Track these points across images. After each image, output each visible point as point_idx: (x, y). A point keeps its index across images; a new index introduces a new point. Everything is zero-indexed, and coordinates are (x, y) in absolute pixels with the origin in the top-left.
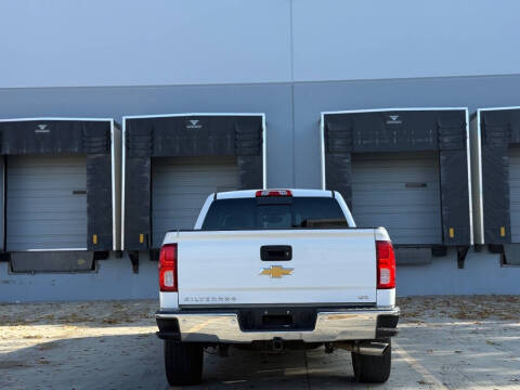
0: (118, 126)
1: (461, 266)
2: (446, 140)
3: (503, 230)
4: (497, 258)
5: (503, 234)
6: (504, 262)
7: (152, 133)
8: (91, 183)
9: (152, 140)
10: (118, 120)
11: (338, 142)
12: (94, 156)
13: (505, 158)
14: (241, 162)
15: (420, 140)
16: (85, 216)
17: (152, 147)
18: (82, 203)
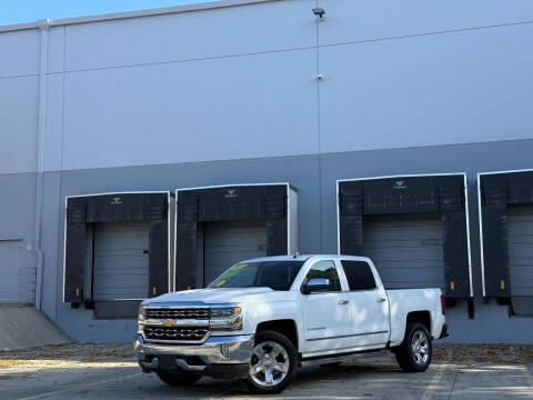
0: (173, 195)
1: (471, 316)
2: (446, 202)
3: (502, 283)
4: (505, 309)
5: (503, 287)
6: (512, 313)
7: (198, 201)
8: (152, 245)
9: (198, 208)
10: (172, 190)
11: (351, 206)
12: (154, 222)
13: (504, 217)
14: (269, 224)
15: (423, 203)
16: (147, 271)
17: (197, 214)
18: (145, 261)
